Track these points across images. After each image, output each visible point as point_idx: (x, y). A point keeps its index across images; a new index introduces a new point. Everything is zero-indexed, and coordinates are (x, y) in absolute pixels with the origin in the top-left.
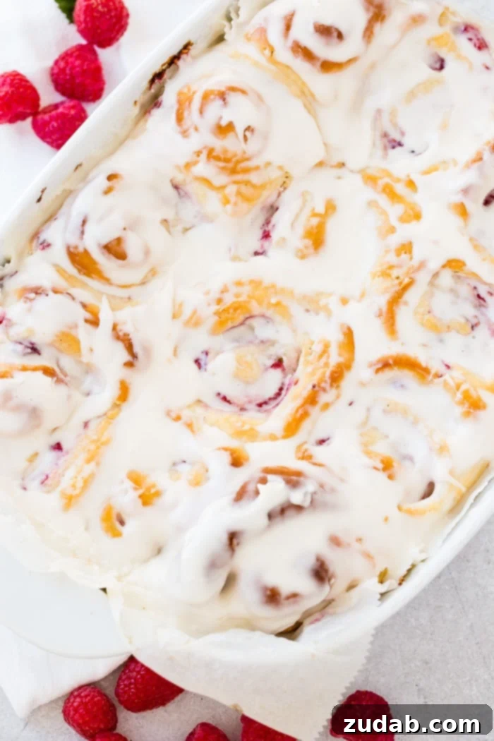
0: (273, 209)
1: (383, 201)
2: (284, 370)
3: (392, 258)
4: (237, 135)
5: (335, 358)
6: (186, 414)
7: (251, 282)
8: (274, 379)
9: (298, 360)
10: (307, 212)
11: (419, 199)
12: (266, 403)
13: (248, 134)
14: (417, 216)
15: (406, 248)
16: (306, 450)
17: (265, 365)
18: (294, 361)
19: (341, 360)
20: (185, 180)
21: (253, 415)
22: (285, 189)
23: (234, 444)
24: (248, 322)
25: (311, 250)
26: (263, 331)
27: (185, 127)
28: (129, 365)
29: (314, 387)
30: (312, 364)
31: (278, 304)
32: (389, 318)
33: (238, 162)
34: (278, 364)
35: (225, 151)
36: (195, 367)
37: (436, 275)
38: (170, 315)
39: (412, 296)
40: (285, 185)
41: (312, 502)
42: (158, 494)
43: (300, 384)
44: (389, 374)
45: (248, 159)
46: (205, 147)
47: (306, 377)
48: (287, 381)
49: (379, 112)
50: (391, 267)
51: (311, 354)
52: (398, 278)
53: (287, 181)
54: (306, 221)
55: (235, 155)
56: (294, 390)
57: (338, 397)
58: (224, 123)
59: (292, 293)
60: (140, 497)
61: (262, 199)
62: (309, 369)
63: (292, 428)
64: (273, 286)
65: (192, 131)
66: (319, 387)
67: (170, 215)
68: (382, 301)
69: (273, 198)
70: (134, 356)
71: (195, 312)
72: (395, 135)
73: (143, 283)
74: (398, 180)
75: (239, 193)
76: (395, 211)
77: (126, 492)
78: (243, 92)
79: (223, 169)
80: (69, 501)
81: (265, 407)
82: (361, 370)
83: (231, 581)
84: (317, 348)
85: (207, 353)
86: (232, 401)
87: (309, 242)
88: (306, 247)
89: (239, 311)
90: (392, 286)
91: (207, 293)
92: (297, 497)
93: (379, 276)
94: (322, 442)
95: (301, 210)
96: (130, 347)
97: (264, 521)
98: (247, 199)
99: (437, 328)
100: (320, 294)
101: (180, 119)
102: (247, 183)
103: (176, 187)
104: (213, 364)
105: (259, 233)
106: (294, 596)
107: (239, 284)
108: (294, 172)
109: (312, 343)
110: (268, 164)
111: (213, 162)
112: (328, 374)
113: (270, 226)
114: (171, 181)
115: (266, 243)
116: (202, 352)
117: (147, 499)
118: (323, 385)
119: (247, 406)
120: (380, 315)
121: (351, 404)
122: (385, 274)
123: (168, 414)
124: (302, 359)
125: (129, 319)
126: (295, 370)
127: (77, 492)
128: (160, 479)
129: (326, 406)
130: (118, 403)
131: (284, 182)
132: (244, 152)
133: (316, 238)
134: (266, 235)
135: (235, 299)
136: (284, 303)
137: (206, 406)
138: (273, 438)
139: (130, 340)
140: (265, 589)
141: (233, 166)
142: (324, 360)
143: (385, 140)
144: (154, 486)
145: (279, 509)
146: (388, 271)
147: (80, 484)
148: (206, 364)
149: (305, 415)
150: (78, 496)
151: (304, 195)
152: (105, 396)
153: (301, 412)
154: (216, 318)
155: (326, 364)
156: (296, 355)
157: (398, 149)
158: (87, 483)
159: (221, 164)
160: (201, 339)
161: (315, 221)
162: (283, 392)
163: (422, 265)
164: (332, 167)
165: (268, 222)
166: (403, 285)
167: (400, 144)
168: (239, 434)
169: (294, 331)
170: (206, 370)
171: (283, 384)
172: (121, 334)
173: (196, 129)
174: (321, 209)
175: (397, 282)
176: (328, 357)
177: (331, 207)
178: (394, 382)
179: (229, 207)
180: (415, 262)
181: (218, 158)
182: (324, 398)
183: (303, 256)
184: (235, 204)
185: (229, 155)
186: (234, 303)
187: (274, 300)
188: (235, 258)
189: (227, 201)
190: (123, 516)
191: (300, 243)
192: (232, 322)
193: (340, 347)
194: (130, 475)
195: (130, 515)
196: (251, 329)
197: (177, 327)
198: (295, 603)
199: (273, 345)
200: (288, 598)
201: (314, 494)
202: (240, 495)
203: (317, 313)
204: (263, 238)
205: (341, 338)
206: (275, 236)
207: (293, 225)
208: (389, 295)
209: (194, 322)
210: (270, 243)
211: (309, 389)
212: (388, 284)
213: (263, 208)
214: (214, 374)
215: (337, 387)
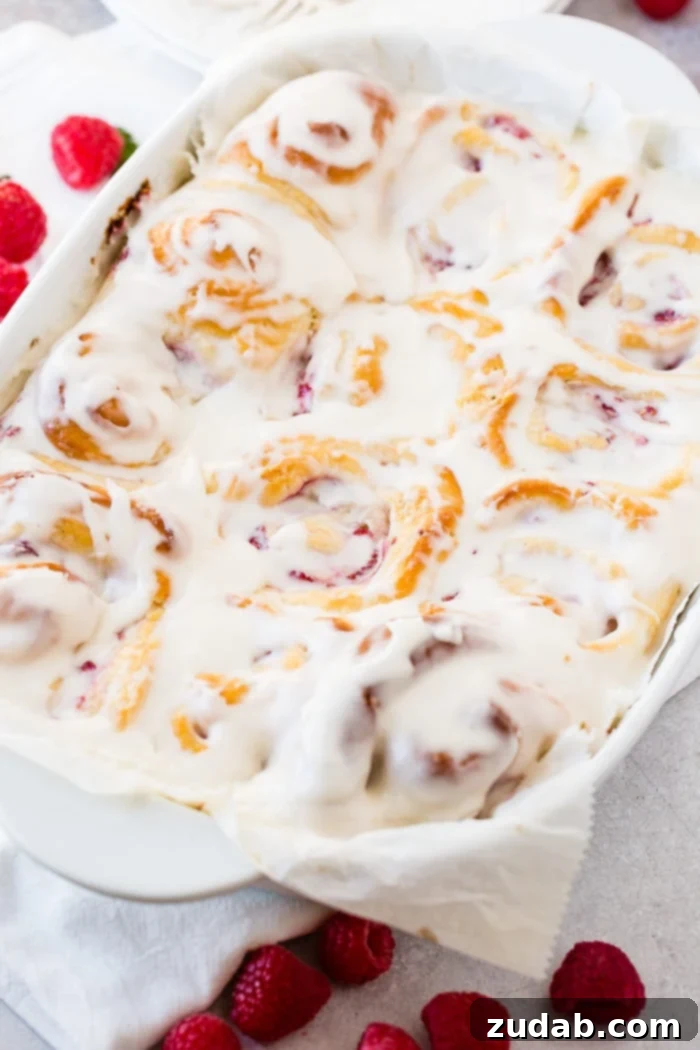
0: (304, 359)
1: (448, 320)
2: (371, 535)
3: (480, 378)
4: (239, 262)
5: (438, 502)
6: (257, 599)
7: (301, 438)
8: (363, 547)
9: (388, 522)
10: (351, 351)
11: (493, 311)
12: (359, 573)
13: (254, 257)
14: (498, 328)
15: (495, 363)
16: (433, 606)
17: (344, 533)
18: (384, 523)
19: (447, 503)
20: (181, 334)
21: (345, 589)
22: (315, 332)
23: (336, 614)
24: (307, 490)
25: (369, 393)
26: (329, 496)
27: (169, 264)
28: (165, 548)
29: (421, 533)
30: (409, 515)
31: (342, 460)
32: (497, 443)
33: (249, 295)
34: (363, 530)
35: (229, 282)
36: (252, 548)
37: (543, 387)
38: (204, 491)
39: (519, 415)
40: (315, 327)
41: (465, 638)
42: (244, 689)
43: (400, 541)
44: (515, 506)
45: (260, 291)
46: (202, 281)
47: (405, 535)
48: (379, 546)
49: (412, 231)
50: (483, 387)
51: (403, 507)
52: (494, 398)
53: (316, 321)
54: (353, 362)
55: (243, 286)
56: (392, 550)
57: (456, 544)
58: (220, 247)
59: (357, 444)
60: (223, 694)
61: (287, 346)
62: (408, 520)
63: (406, 586)
64: (332, 440)
65: (180, 267)
66: (428, 531)
67: (171, 381)
68: (482, 429)
69: (302, 345)
70: (169, 534)
71: (235, 480)
72: (438, 254)
73: (155, 463)
74: (460, 297)
75: (258, 335)
76: (467, 330)
77: (200, 693)
78: (236, 214)
79: (232, 304)
80: (124, 719)
81: (359, 578)
82: (477, 509)
83: (378, 764)
84: (413, 495)
85: (263, 529)
86: (312, 577)
87: (364, 383)
88: (362, 390)
89: (293, 473)
90: (491, 410)
91: (245, 457)
92: (443, 632)
93: (469, 401)
94: (450, 598)
95: (344, 351)
96: (159, 525)
98: (271, 343)
99: (563, 449)
100: (395, 441)
101: (159, 256)
102: (267, 322)
103: (172, 347)
104: (274, 538)
105: (295, 390)
106: (473, 757)
107: (284, 441)
108: (324, 306)
109: (402, 495)
110: (288, 298)
111: (215, 297)
112: (435, 516)
113: (307, 380)
114: (164, 338)
115: (307, 399)
116: (257, 529)
117: (232, 696)
118: (432, 528)
119: (334, 581)
120: (483, 445)
121: (475, 552)
122: (476, 397)
123: (230, 600)
124: (393, 516)
125: (149, 497)
126: (386, 534)
127: (132, 704)
128: (242, 674)
129: (444, 555)
130: (159, 601)
131: (312, 324)
132: (254, 282)
133: (372, 379)
134: (304, 389)
135: (284, 457)
136: (352, 455)
137: (280, 590)
138: (384, 599)
139: (157, 516)
140: (429, 757)
141: (242, 299)
142: (424, 504)
143: (428, 265)
144: (236, 681)
145: (423, 649)
146: (480, 392)
147: (133, 694)
148: (266, 539)
149: (419, 567)
150: (135, 709)
151: (342, 334)
152: (143, 588)
153: (411, 565)
154: (265, 483)
155: (430, 510)
156: (384, 515)
157: (448, 271)
158: (143, 692)
159: (229, 299)
160: (252, 514)
161: (365, 359)
162: (379, 559)
163: (520, 378)
164: (370, 301)
165: (302, 375)
166: (503, 402)
167: (449, 264)
168: (337, 604)
169: (373, 488)
170: (267, 547)
171: (376, 551)
172: (144, 510)
173: (185, 262)
175: (495, 401)
176: (429, 502)
177: (381, 345)
178: (523, 517)
179: (249, 354)
180: (511, 375)
181: (221, 293)
182: (440, 544)
183: (359, 401)
184: (256, 348)
185: (235, 286)
186: (286, 460)
187: (336, 454)
188: (270, 419)
189: (244, 347)
190: (202, 724)
191: (353, 386)
192: (288, 487)
193: (441, 490)
194: (200, 676)
195: (212, 720)
196: (314, 498)
197: (215, 503)
198: (477, 768)
199: (348, 511)
200: (464, 763)
201: (464, 628)
202: (365, 647)
203: (397, 464)
204: (301, 394)
205: (439, 481)
206: (316, 385)
207: (337, 368)
208: (489, 418)
209: (238, 492)
210: (312, 395)
211: (417, 537)
212: (483, 406)
213: (292, 359)
214: (280, 548)
215: (452, 534)
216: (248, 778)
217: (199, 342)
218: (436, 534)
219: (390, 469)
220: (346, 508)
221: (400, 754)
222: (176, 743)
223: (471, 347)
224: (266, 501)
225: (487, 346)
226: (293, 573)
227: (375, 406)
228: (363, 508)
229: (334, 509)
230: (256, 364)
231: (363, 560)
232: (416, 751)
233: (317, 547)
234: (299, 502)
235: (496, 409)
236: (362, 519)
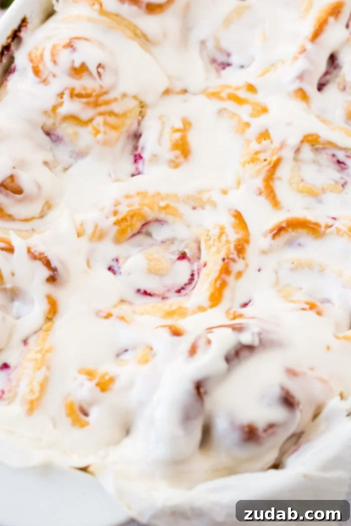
0: (137, 136)
1: (231, 105)
2: (189, 260)
3: (255, 146)
4: (90, 74)
5: (233, 236)
6: (116, 312)
7: (139, 194)
8: (183, 270)
9: (199, 249)
10: (168, 130)
11: (260, 98)
12: (183, 288)
13: (100, 70)
14: (265, 110)
15: (265, 135)
16: (235, 312)
17: (171, 259)
18: (196, 251)
19: (239, 236)
20: (54, 124)
21: (175, 301)
22: (143, 117)
23: (170, 322)
24: (144, 230)
25: (181, 159)
26: (160, 233)
27: (44, 77)
28: (52, 279)
29: (224, 260)
30: (214, 246)
31: (167, 207)
32: (269, 192)
33: (99, 96)
34: (183, 256)
35: (85, 88)
36: (110, 274)
37: (298, 151)
38: (76, 235)
39: (283, 171)
40: (142, 114)
41: (261, 341)
42: (112, 380)
43: (209, 266)
44: (285, 237)
45: (106, 93)
46: (66, 89)
47: (212, 259)
48: (195, 267)
49: (203, 43)
50: (257, 153)
51: (210, 240)
52: (265, 160)
53: (143, 110)
54: (169, 138)
55: (94, 90)
56: (204, 271)
57: (247, 266)
58: (77, 64)
59: (176, 195)
60: (97, 385)
61: (125, 129)
62: (214, 249)
63: (216, 298)
64: (158, 194)
65: (51, 79)
66: (228, 258)
67: (49, 157)
68: (259, 182)
69: (135, 126)
70: (54, 270)
71: (96, 226)
72: (222, 58)
73: (42, 216)
74: (238, 88)
75: (106, 123)
76: (244, 112)
77: (82, 385)
78: (86, 39)
79: (88, 104)
80: (32, 407)
81: (183, 292)
82: (259, 240)
83: (207, 432)
84: (215, 232)
85: (117, 260)
86: (152, 293)
87: (178, 153)
88: (177, 157)
89: (135, 219)
90: (264, 168)
91: (102, 210)
92: (246, 338)
93: (249, 163)
94: (245, 305)
95: (162, 130)
96: (48, 264)
97: (223, 365)
98: (114, 128)
99: (314, 194)
100: (201, 192)
101: (37, 72)
102: (111, 113)
103: (48, 134)
104: (125, 267)
105: (132, 159)
106: (271, 427)
107: (128, 197)
108: (148, 99)
109: (209, 231)
110: (124, 95)
111: (76, 100)
112: (232, 247)
113: (139, 151)
114: (42, 128)
115: (140, 164)
116: (113, 260)
117: (104, 385)
118: (231, 256)
119: (167, 295)
120: (260, 193)
121: (259, 270)
122: (254, 160)
123: (98, 313)
124: (203, 246)
125: (40, 244)
126: (199, 258)
127: (36, 395)
128: (108, 368)
129: (240, 274)
130: (50, 317)
131: (141, 112)
132: (101, 87)
133: (183, 149)
134: (138, 158)
135: (128, 209)
136: (172, 204)
137: (131, 303)
138: (201, 309)
139: (46, 257)
140: (242, 428)
141: (94, 99)
142: (224, 238)
143: (215, 65)
144: (106, 374)
145: (233, 353)
146: (256, 156)
147: (37, 389)
148: (119, 268)
149: (224, 284)
150: (38, 399)
151: (161, 117)
152: (40, 308)
153: (219, 283)
154: (117, 228)
155: (228, 242)
156: (196, 245)
157: (228, 69)
158: (43, 386)
159: (84, 100)
160: (108, 250)
161: (177, 136)
162: (196, 277)
163: (282, 146)
164: (177, 93)
165: (136, 148)
166: (272, 163)
167: (229, 65)
168: (170, 314)
169: (189, 226)
170: (120, 273)
171: (193, 271)
172: (37, 254)
173: (54, 76)
174: (179, 125)
175: (266, 163)
176: (227, 236)
177: (187, 125)
178: (290, 243)
179: (100, 137)
180: (276, 144)
181: (80, 96)
182: (236, 267)
183: (175, 165)
184: (105, 133)
185: (89, 91)
186: (129, 211)
187: (163, 204)
188: (117, 180)
189: (97, 132)
190: (85, 407)
191: (171, 155)
192: (132, 230)
193: (234, 227)
194: (81, 372)
195: (92, 403)
196: (149, 234)
197: (84, 244)
198: (273, 434)
199: (173, 243)
200: (265, 431)
201: (259, 334)
202: (193, 351)
203: (203, 208)
204: (136, 161)
205: (232, 220)
206: (146, 155)
207: (159, 142)
208: (263, 175)
209: (99, 235)
210: (143, 163)
211: (220, 264)
212: (259, 167)
213: (128, 137)
214: (129, 274)
215: (243, 259)
216: (118, 442)
217: (66, 130)
218: (234, 260)
219: (199, 212)
220: (172, 241)
221: (221, 425)
222: (68, 421)
223: (248, 125)
224: (118, 240)
225: (261, 122)
226: (139, 291)
227: (186, 168)
228: (182, 241)
229: (163, 242)
230: (105, 143)
231: (185, 278)
232: (232, 424)
233: (153, 271)
234: (140, 238)
235: (268, 168)
236: (182, 248)
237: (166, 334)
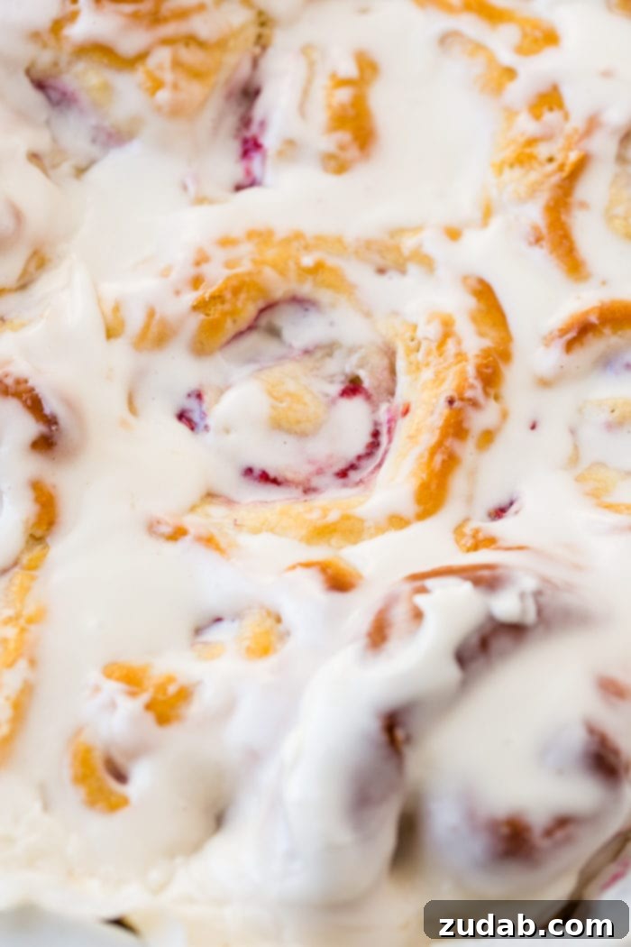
0: (249, 93)
1: (472, 25)
2: (368, 397)
3: (526, 125)
5: (473, 342)
6: (193, 522)
7: (251, 235)
8: (353, 420)
9: (392, 371)
10: (322, 82)
11: (540, 8)
12: (353, 467)
14: (551, 38)
15: (549, 99)
16: (477, 531)
17: (327, 395)
18: (386, 374)
19: (487, 343)
20: (56, 65)
21: (335, 500)
22: (264, 48)
23: (320, 553)
24: (263, 321)
25: (353, 152)
26: (301, 331)
28: (45, 444)
29: (451, 402)
30: (427, 365)
31: (318, 268)
32: (559, 238)
34: (353, 388)
36: (182, 428)
37: (626, 138)
38: (103, 334)
39: (592, 188)
40: (263, 42)
41: (540, 612)
42: (184, 695)
43: (417, 413)
44: (594, 347)
47: (423, 399)
48: (383, 415)
50: (532, 142)
51: (417, 349)
52: (551, 160)
53: (265, 31)
54: (325, 100)
56: (404, 427)
57: (504, 415)
59: (339, 241)
60: (148, 707)
61: (222, 76)
62: (427, 374)
63: (431, 497)
64: (298, 235)
66: (462, 399)
68: (534, 213)
69: (244, 71)
70: (50, 421)
71: (151, 314)
73: (23, 286)
75: (177, 64)
76: (502, 43)
77: (113, 705)
79: (135, 15)
81: (354, 476)
83: (409, 830)
84: (431, 331)
85: (199, 396)
86: (280, 479)
87: (344, 136)
88: (342, 147)
89: (243, 296)
90: (544, 177)
91: (165, 273)
92: (506, 606)
93: (512, 166)
94: (499, 513)
95: (309, 82)
96: (35, 405)
97: (452, 672)
98: (196, 74)
100: (397, 232)
102: (191, 40)
103: (40, 85)
104: (219, 411)
105: (235, 147)
106: (563, 823)
107: (226, 242)
108: (276, 6)
109: (415, 327)
111: (109, 6)
112: (471, 370)
113: (254, 129)
114: (28, 71)
115: (256, 162)
116: (189, 395)
117: (165, 709)
118: (469, 394)
119: (316, 482)
120: (538, 240)
121: (533, 427)
122: (523, 158)
123: (152, 528)
124: (401, 365)
125: (17, 355)
126: (392, 393)
128: (176, 663)
129: (488, 437)
130: (39, 534)
131: (259, 36)
133: (357, 127)
134: (251, 147)
135: (227, 272)
136: (332, 261)
137: (229, 502)
138: (397, 521)
139: (32, 390)
140: (493, 826)
141: (151, 7)
142: (451, 347)
144: (171, 680)
145: (475, 640)
146: (528, 150)
148: (204, 415)
149: (451, 461)
150: (9, 739)
151: (306, 50)
153: (439, 458)
154: (199, 318)
155: (461, 357)
156: (385, 362)
158: (20, 709)
159: (128, 8)
161: (344, 95)
162: (384, 439)
163: (591, 126)
165: (246, 122)
166: (568, 169)
168: (322, 533)
169: (368, 315)
170: (206, 428)
171: (376, 424)
172: (9, 381)
174: (348, 69)
175: (551, 167)
176: (459, 343)
177: (368, 67)
178: (605, 363)
179: (163, 96)
180: (577, 121)
182: (480, 421)
183: (337, 164)
184: (175, 87)
186: (229, 278)
187: (308, 261)
188: (201, 200)
189: (157, 85)
190: (120, 760)
191: (328, 143)
192: (234, 321)
193: (474, 319)
194: (111, 671)
195: (137, 752)
196: (274, 332)
197: (120, 355)
198: (568, 840)
199: (330, 355)
200: (549, 833)
201: (538, 594)
202: (379, 634)
203: (402, 271)
204: (246, 154)
205: (471, 302)
206: (270, 140)
207: (302, 109)
208: (543, 197)
209: (156, 336)
210: (264, 158)
211: (442, 410)
212: (534, 176)
213: (229, 96)
214: (227, 431)
215: (497, 398)
216: (195, 848)
217: (85, 78)
218: (474, 404)
219: (392, 282)
220: (329, 349)
221: (444, 819)
223: (510, 73)
224: (201, 348)
225: (536, 70)
226: (249, 471)
227: (362, 176)
228: (351, 351)
229: (307, 352)
230: (176, 111)
231: (356, 442)
232: (470, 815)
233: (280, 425)
234: (253, 340)
235: (555, 179)
236: (350, 366)
237: (312, 584)
